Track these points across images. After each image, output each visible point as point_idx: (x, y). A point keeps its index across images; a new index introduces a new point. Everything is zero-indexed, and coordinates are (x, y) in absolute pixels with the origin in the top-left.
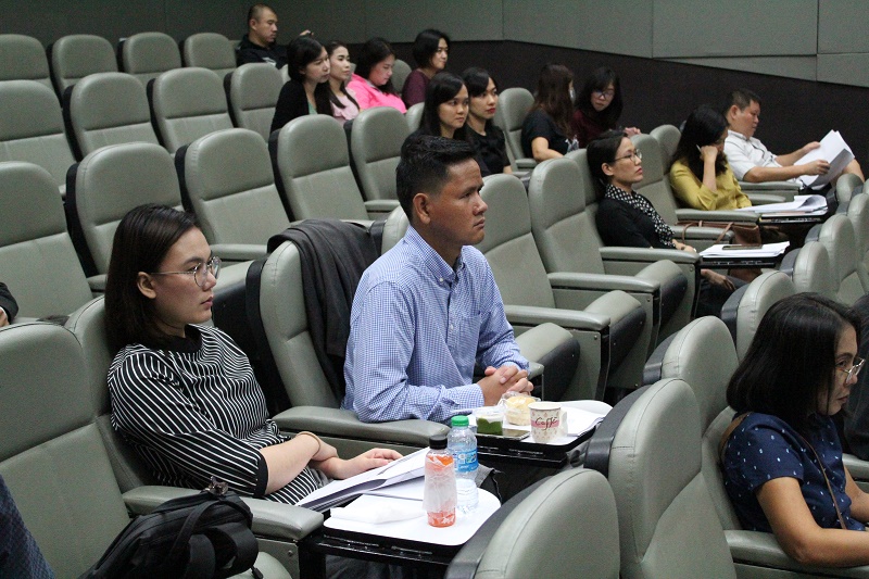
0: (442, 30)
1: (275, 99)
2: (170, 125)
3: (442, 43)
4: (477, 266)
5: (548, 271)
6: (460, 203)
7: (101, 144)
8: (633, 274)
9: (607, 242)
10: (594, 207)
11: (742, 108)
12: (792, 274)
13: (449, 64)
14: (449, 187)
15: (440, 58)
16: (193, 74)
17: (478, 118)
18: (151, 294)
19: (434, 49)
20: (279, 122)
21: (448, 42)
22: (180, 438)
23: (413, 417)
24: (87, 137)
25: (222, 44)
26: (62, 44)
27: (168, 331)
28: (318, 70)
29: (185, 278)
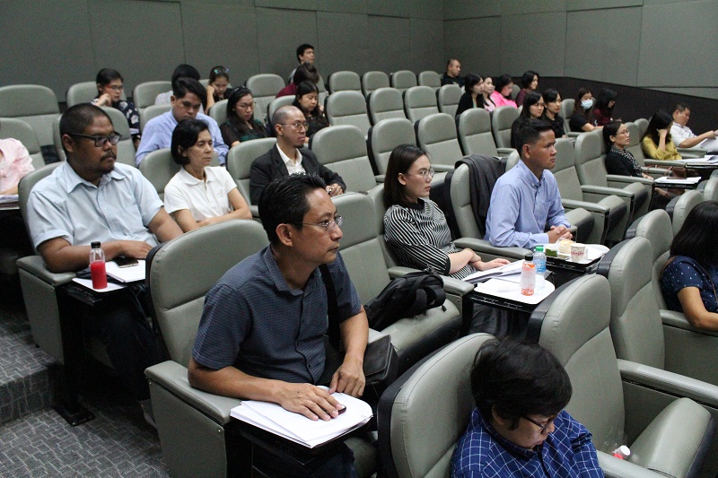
0: (536, 72)
1: (458, 101)
2: (411, 111)
3: (535, 77)
4: (550, 179)
5: (581, 184)
6: (544, 150)
7: (382, 118)
8: (622, 188)
9: (609, 173)
10: (604, 156)
11: (681, 111)
12: (702, 192)
13: (538, 86)
14: (540, 142)
15: (534, 84)
16: (423, 90)
17: (551, 112)
18: (404, 183)
19: (531, 80)
20: (460, 111)
21: (538, 77)
22: (413, 246)
23: (516, 246)
24: (376, 116)
25: (436, 76)
26: (367, 75)
27: (411, 200)
28: (478, 88)
29: (419, 176)
